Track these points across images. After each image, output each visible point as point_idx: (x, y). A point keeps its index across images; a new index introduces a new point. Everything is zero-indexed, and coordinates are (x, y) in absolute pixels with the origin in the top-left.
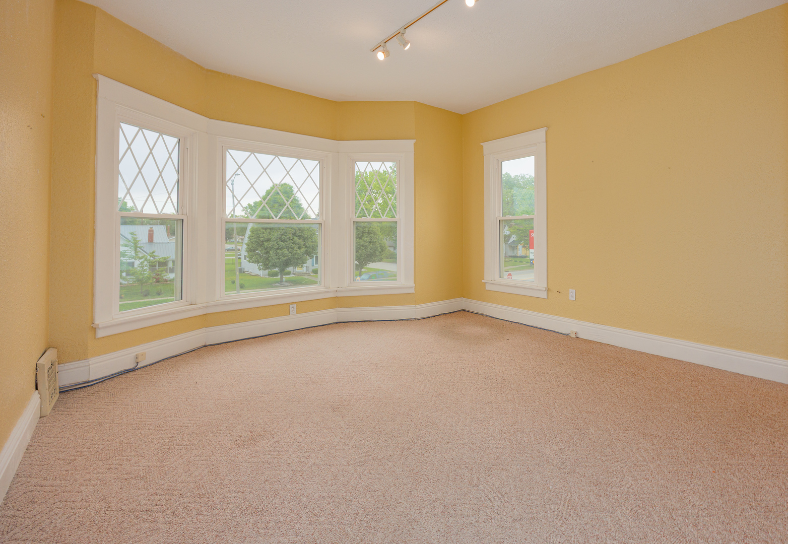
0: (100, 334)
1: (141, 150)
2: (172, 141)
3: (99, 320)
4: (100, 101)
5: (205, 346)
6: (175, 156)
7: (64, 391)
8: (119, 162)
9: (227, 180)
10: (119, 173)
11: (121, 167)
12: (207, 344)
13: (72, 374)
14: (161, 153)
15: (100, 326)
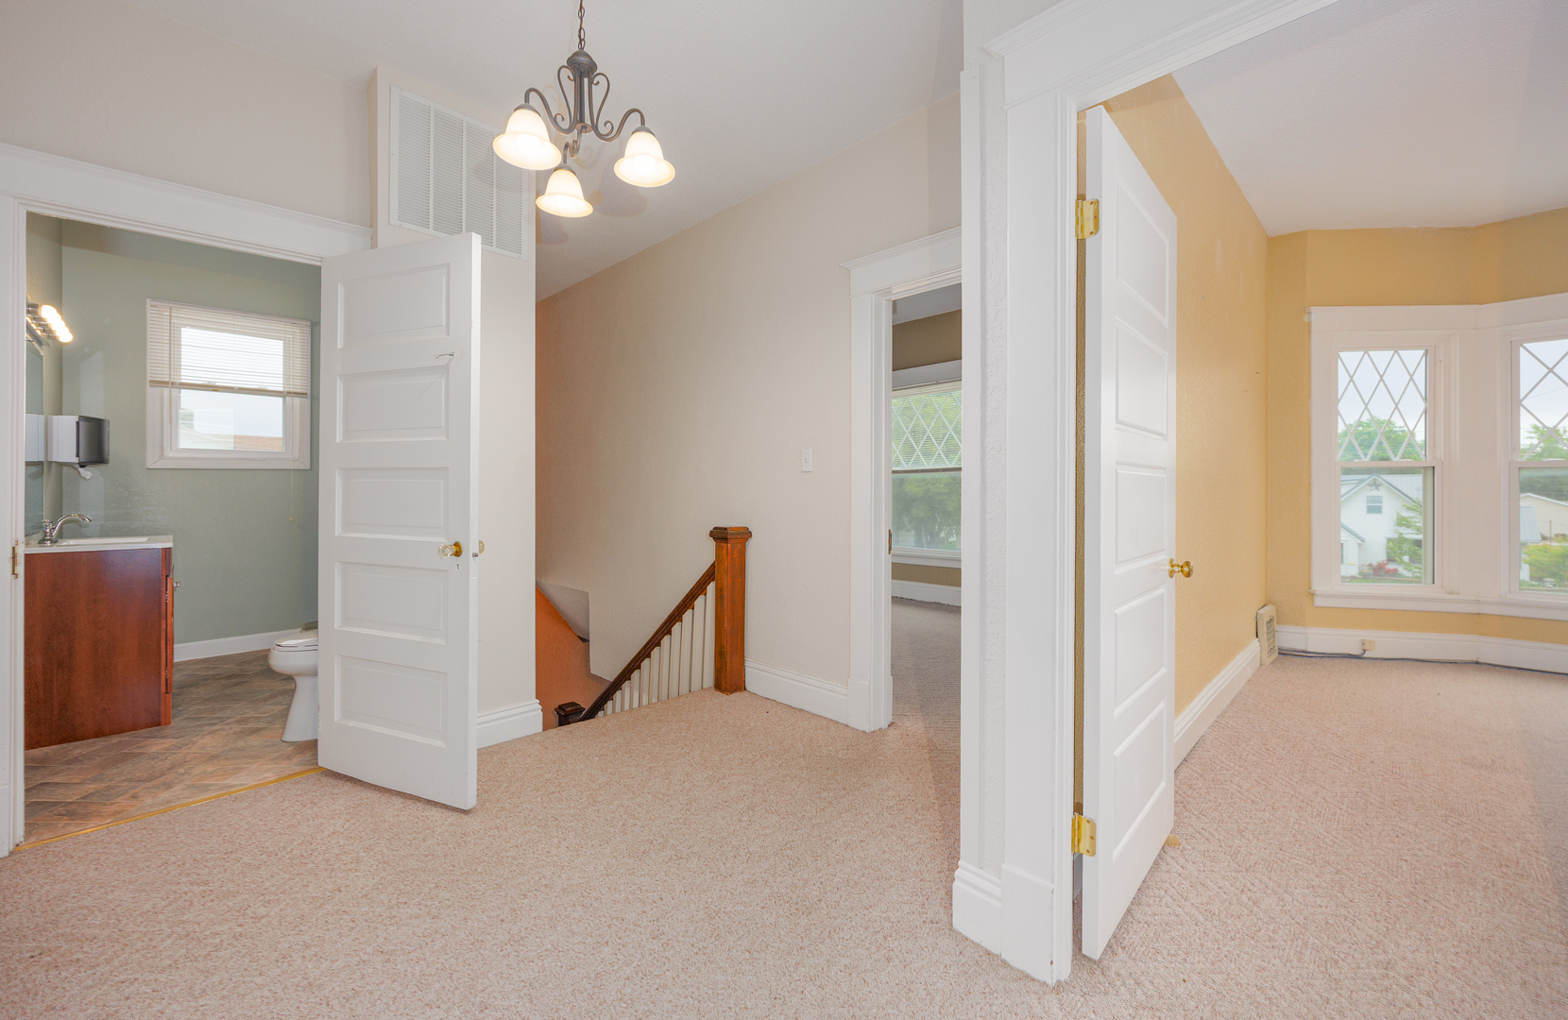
0: (1319, 602)
1: (1366, 378)
2: (1414, 357)
3: (1317, 586)
4: (1314, 336)
5: (1477, 663)
6: (1420, 377)
7: (1283, 653)
8: (1338, 401)
9: (1521, 398)
10: (1338, 413)
11: (1341, 407)
12: (1481, 660)
13: (1291, 637)
14: (1397, 377)
15: (1317, 593)
